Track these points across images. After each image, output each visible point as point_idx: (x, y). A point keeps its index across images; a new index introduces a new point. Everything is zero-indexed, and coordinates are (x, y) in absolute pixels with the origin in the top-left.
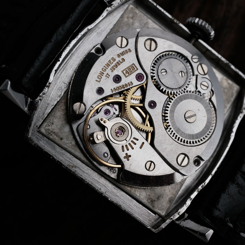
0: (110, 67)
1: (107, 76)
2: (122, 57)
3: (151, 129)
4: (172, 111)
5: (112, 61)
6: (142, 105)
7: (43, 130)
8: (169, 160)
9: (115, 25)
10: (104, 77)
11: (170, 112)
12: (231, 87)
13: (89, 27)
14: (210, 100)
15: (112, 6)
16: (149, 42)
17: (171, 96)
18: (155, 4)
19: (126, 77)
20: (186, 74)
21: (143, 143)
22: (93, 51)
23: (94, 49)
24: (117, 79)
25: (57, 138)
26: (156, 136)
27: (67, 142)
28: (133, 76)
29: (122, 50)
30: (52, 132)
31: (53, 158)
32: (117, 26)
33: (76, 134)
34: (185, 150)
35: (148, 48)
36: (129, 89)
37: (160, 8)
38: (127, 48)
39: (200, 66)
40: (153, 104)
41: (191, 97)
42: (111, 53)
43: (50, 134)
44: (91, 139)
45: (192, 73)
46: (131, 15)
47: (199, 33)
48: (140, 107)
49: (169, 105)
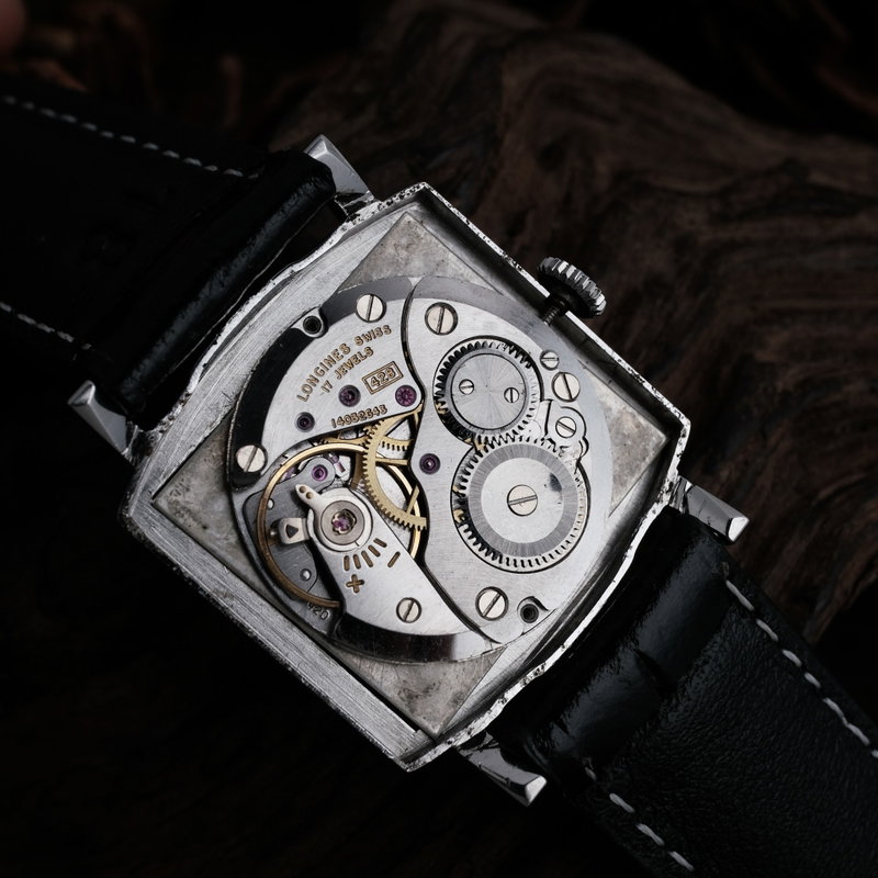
0: (335, 367)
1: (327, 387)
2: (366, 344)
3: (422, 522)
4: (478, 485)
5: (341, 353)
6: (405, 463)
7: (163, 503)
8: (457, 600)
9: (362, 262)
10: (317, 389)
11: (472, 486)
12: (643, 435)
13: (296, 268)
14: (579, 465)
15: (357, 219)
16: (437, 311)
17: (480, 447)
18: (464, 220)
19: (372, 392)
20: (522, 396)
21: (398, 554)
22: (299, 326)
23: (303, 319)
24: (350, 396)
25: (194, 524)
26: (431, 540)
27: (218, 536)
28: (391, 390)
29: (369, 327)
30: (184, 508)
31: (179, 569)
32: (368, 265)
33: (240, 519)
34: (501, 580)
35: (434, 326)
36: (377, 422)
37: (476, 230)
38: (380, 324)
39: (560, 378)
40: (431, 463)
41: (529, 453)
42: (344, 331)
43: (179, 512)
44: (273, 533)
45: (538, 396)
46: (404, 241)
47: (568, 298)
48: (400, 467)
49: (472, 467)
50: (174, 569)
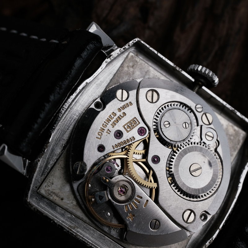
0: (111, 123)
1: (108, 132)
2: (122, 111)
3: (155, 185)
4: (177, 166)
5: (112, 116)
6: (144, 160)
7: (43, 191)
8: (174, 217)
9: (115, 75)
10: (105, 133)
11: (174, 167)
12: (237, 134)
13: (88, 81)
14: (216, 150)
15: (111, 57)
16: (150, 93)
17: (175, 149)
18: (156, 52)
19: (128, 132)
20: (190, 125)
21: (147, 201)
22: (93, 106)
23: (94, 103)
24: (119, 134)
25: (57, 199)
26: (161, 193)
27: (68, 202)
28: (135, 130)
29: (123, 104)
30: (52, 192)
31: (54, 222)
32: (117, 76)
33: (77, 194)
34: (191, 205)
35: (150, 100)
36: (131, 144)
37: (161, 56)
38: (128, 102)
39: (204, 115)
40: (156, 160)
41: (196, 149)
42: (112, 106)
43: (50, 194)
44: (93, 200)
45: (196, 124)
46: (131, 64)
47: (202, 80)
48: (143, 162)
49: (173, 159)
50: (52, 222)
